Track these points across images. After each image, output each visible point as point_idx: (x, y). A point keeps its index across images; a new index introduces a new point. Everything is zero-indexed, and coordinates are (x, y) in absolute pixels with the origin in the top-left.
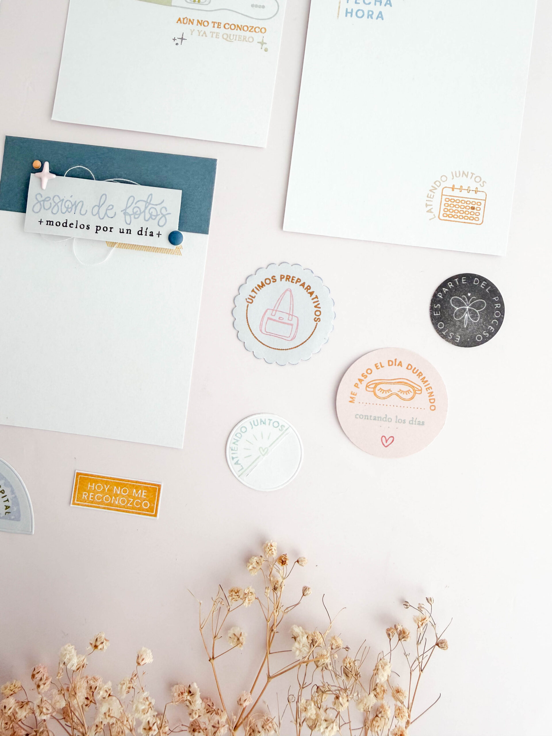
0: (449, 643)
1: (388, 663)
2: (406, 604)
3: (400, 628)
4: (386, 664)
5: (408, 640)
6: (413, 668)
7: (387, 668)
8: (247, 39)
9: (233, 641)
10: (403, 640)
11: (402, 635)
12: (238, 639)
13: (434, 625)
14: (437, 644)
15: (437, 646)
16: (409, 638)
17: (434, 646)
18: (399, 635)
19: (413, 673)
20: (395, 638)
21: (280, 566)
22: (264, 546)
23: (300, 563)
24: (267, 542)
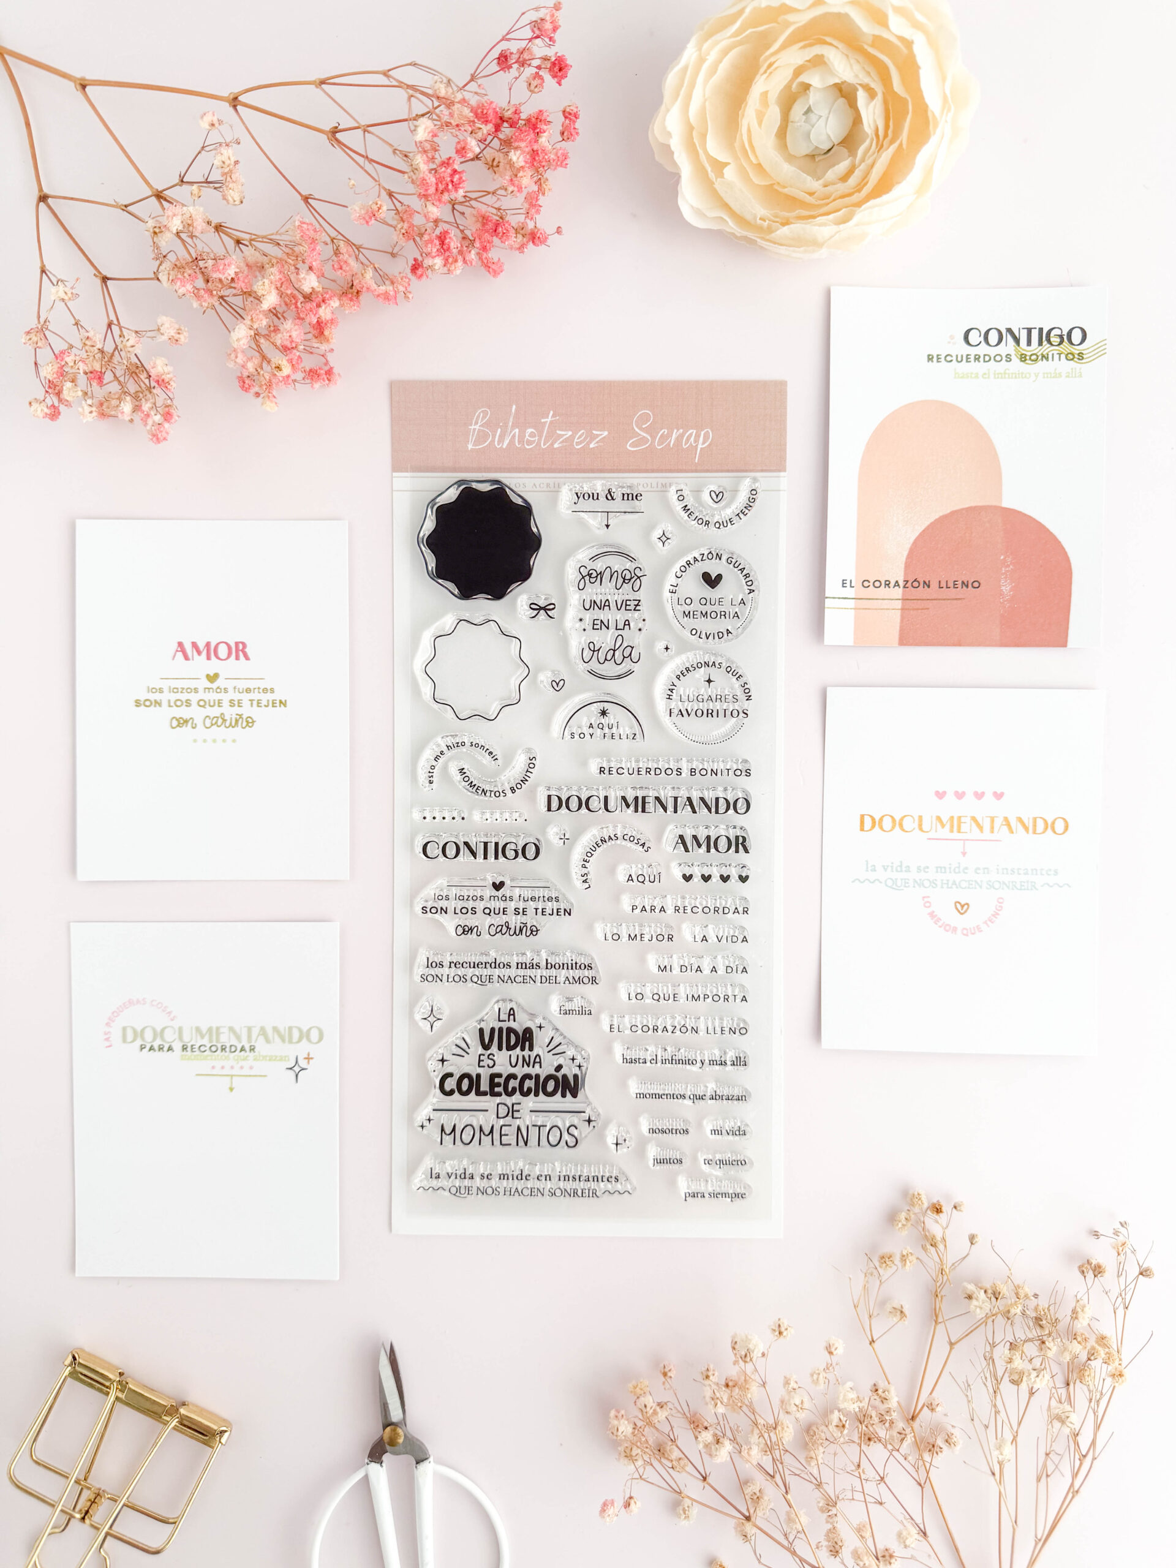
0: (1155, 1270)
1: (1087, 1305)
2: (1096, 1234)
3: (1094, 1262)
4: (1084, 1306)
5: (1106, 1275)
6: (1117, 1305)
7: (1086, 1309)
9: (896, 1316)
10: (1099, 1275)
11: (1098, 1270)
12: (902, 1312)
13: (1134, 1252)
14: (1141, 1274)
15: (1141, 1276)
16: (1106, 1272)
17: (1138, 1276)
18: (1094, 1271)
19: (1117, 1311)
20: (1090, 1275)
21: (935, 1215)
22: (910, 1197)
23: (958, 1208)
24: (911, 1192)
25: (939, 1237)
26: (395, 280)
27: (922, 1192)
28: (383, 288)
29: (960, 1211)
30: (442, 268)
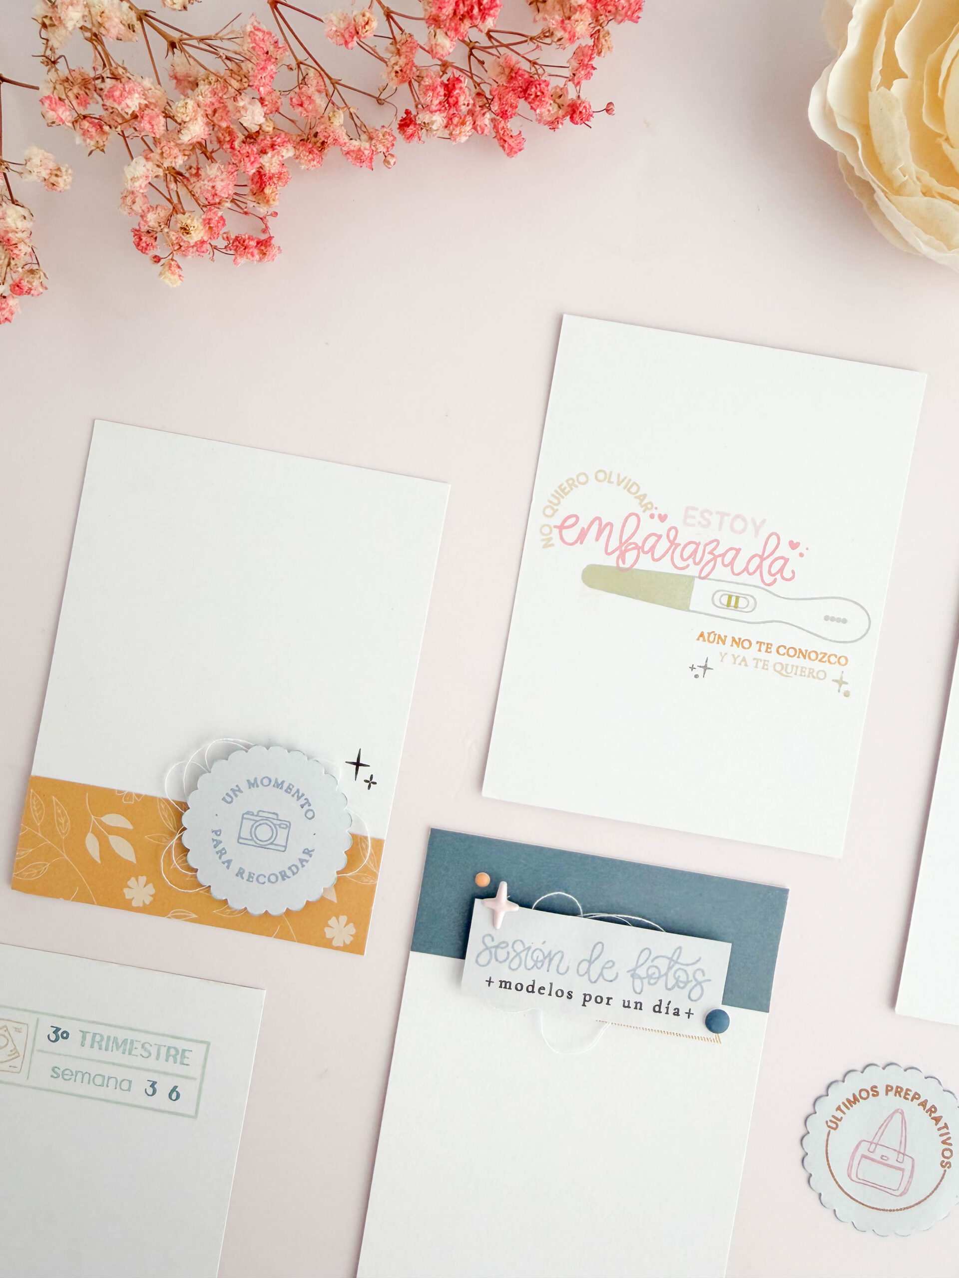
8: (815, 674)
26: (374, 136)
28: (356, 144)
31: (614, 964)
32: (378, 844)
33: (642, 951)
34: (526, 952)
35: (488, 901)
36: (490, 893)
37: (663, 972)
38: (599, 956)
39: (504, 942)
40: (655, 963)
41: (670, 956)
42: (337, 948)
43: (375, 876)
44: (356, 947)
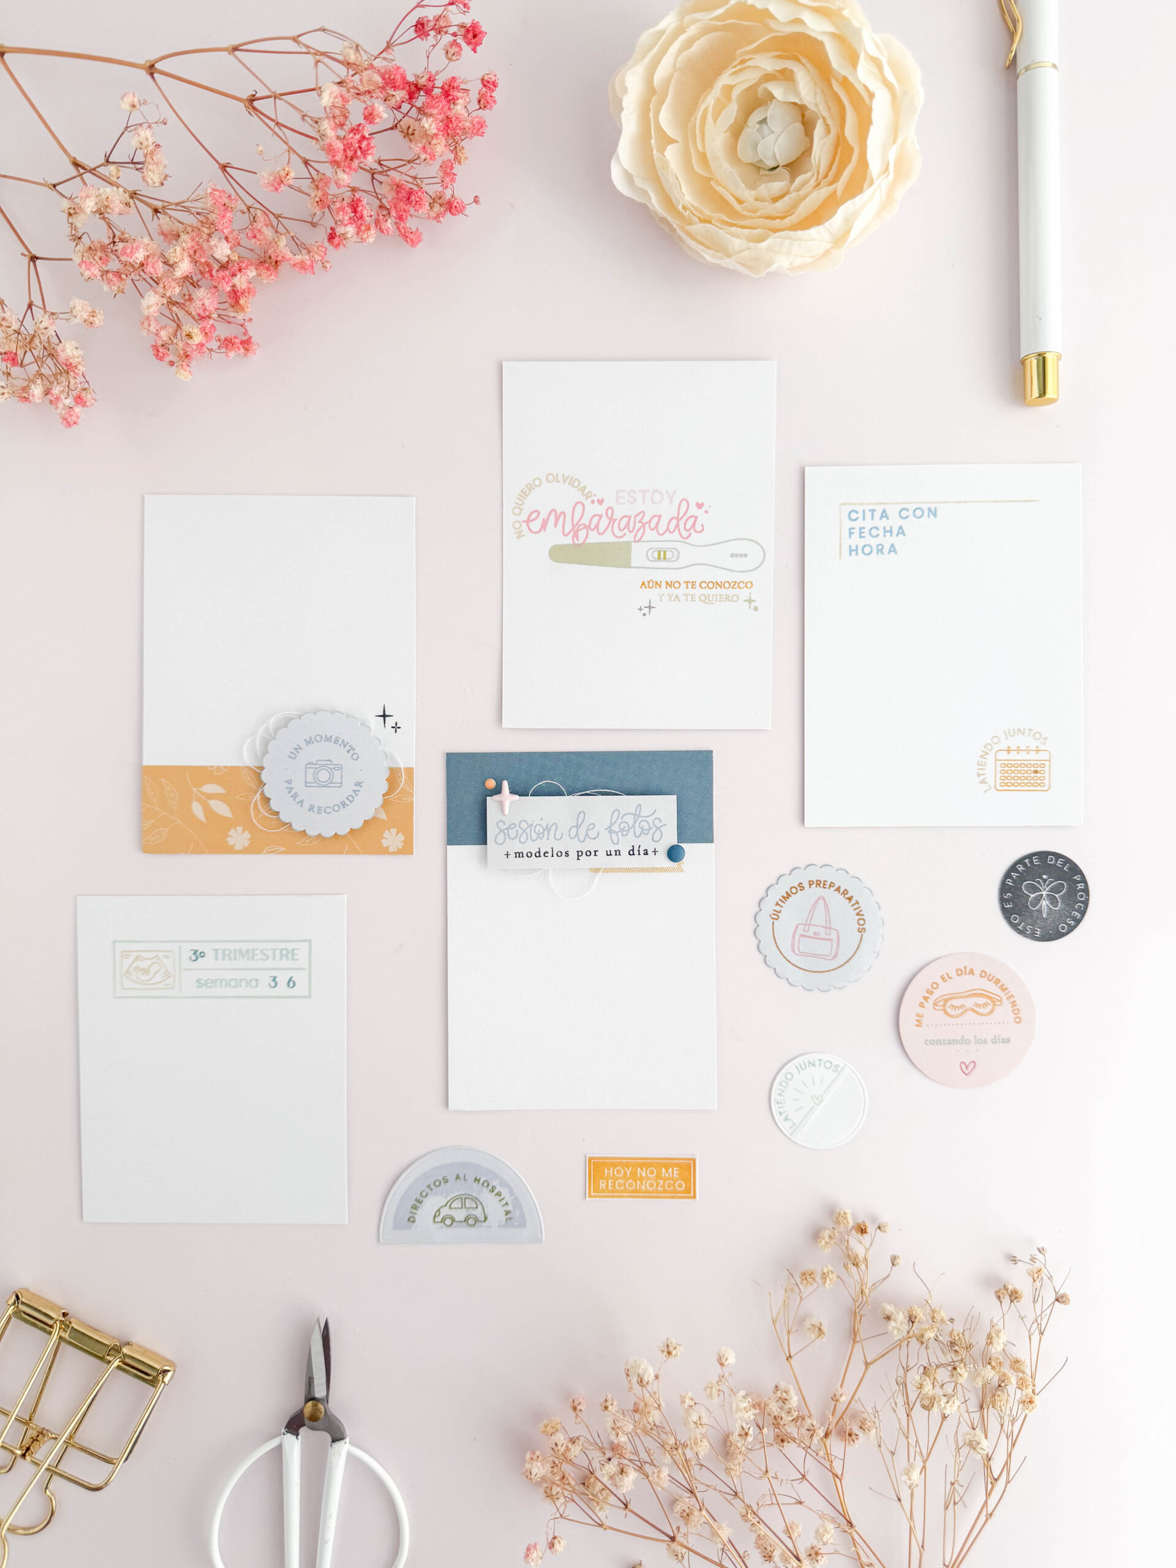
0: (1071, 1297)
1: (1002, 1330)
2: (1014, 1260)
3: (1010, 1287)
6: (1032, 1330)
8: (730, 598)
10: (1015, 1301)
11: (1014, 1296)
12: (820, 1330)
13: (1050, 1278)
14: (1057, 1300)
15: (1057, 1302)
16: (1023, 1298)
17: (1054, 1302)
18: (1010, 1296)
19: (1032, 1337)
20: (1006, 1300)
21: (859, 1235)
22: (835, 1216)
23: (882, 1229)
24: (838, 1210)
25: (861, 1255)
26: (311, 250)
27: (848, 1211)
28: (299, 257)
29: (885, 1232)
30: (355, 236)
31: (594, 825)
32: (410, 771)
33: (613, 813)
34: (529, 829)
35: (496, 797)
36: (498, 791)
37: (631, 824)
38: (583, 821)
39: (513, 824)
40: (624, 819)
41: (634, 812)
42: (393, 853)
43: (412, 795)
44: (407, 849)
